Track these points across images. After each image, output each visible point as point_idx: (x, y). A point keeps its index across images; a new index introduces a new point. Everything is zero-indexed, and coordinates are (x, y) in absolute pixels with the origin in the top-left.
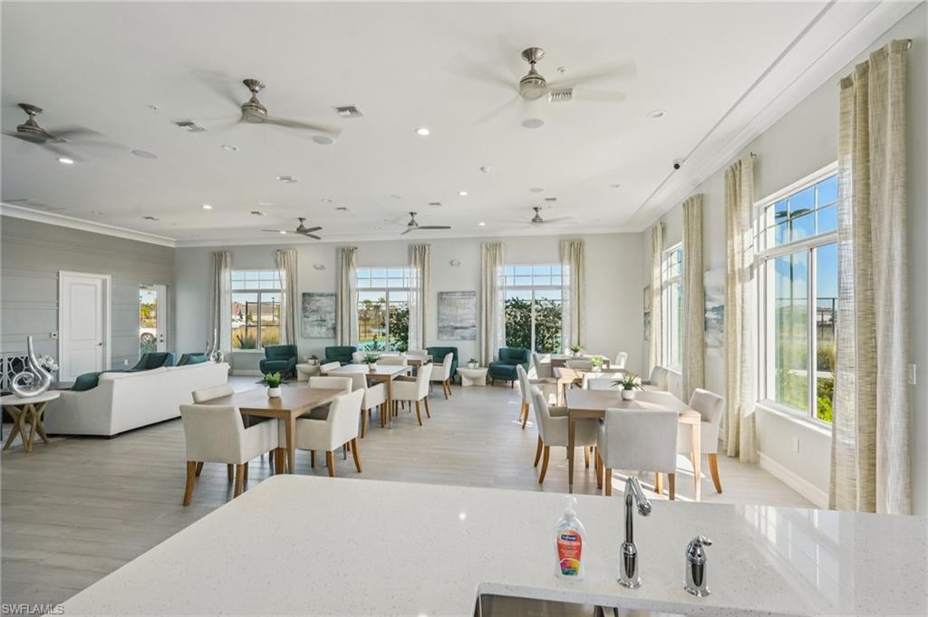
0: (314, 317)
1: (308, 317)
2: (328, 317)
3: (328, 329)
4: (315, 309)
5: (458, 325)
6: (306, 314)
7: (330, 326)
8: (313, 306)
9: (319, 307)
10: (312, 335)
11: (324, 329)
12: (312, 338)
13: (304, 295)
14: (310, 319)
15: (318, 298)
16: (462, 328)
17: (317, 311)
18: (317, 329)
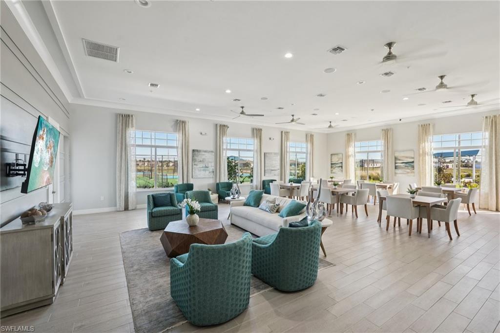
0: (201, 165)
1: (197, 165)
2: (210, 165)
3: (210, 172)
4: (202, 160)
5: (273, 169)
6: (196, 163)
7: (211, 170)
8: (199, 158)
9: (205, 159)
10: (199, 176)
11: (207, 172)
12: (199, 178)
13: (194, 151)
14: (198, 166)
15: (203, 153)
16: (274, 170)
17: (203, 161)
18: (203, 173)
